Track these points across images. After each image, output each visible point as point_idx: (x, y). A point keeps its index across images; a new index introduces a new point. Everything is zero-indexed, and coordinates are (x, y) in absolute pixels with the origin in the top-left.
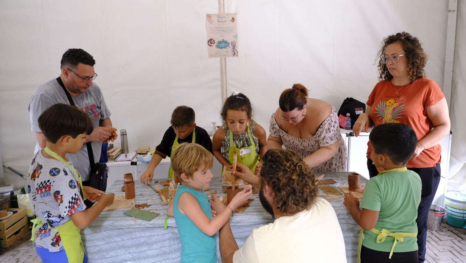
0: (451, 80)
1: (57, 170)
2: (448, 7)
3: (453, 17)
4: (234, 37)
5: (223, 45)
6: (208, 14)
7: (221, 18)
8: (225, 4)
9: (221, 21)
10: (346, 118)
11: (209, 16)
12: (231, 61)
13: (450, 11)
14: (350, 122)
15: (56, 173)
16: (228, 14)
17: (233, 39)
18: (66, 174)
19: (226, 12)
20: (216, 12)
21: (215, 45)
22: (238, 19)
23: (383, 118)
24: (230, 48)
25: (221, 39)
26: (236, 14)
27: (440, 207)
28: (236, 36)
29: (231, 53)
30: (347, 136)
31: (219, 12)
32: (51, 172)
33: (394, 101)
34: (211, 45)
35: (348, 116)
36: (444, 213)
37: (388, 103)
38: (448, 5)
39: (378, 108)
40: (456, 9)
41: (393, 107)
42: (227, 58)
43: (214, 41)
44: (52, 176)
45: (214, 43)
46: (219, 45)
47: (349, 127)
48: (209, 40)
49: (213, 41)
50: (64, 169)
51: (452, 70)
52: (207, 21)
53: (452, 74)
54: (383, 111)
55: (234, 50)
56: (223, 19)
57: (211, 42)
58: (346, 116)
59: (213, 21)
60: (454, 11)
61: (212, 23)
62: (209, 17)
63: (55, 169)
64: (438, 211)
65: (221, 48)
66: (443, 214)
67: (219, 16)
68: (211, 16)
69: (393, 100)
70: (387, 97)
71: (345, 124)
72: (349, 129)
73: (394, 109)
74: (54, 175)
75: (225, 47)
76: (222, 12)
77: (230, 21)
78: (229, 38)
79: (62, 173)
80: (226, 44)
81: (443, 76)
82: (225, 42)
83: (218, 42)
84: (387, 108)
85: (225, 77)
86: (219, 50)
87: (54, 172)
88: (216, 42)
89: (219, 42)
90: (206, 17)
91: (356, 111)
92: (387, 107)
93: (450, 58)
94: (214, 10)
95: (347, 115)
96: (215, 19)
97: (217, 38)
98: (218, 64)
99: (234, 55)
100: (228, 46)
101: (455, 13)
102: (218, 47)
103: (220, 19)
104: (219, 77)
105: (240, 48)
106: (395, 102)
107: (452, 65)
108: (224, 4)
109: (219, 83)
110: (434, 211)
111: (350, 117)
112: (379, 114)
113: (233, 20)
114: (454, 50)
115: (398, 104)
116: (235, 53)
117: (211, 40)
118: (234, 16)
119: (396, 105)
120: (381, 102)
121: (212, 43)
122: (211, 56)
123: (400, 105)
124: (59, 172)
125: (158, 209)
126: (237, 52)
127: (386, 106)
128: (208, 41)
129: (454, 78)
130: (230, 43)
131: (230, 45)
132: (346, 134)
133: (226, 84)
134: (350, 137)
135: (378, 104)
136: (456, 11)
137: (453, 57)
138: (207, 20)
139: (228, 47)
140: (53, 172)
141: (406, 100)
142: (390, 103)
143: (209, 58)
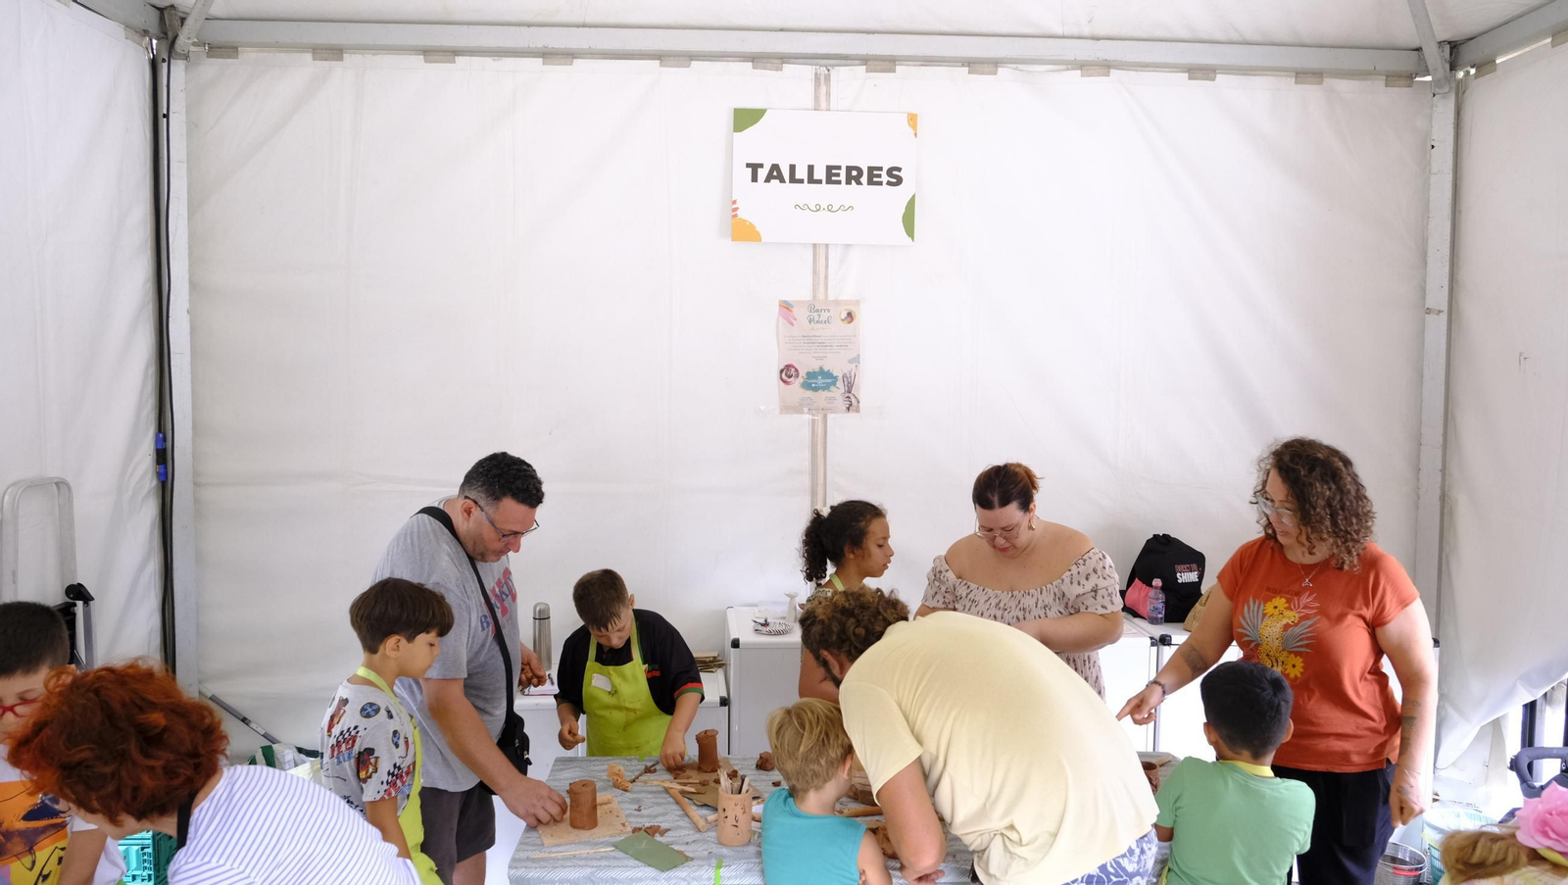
0: (1438, 492)
1: (374, 708)
2: (1424, 298)
3: (1437, 325)
4: (850, 362)
5: (820, 381)
6: (785, 302)
7: (817, 311)
8: (830, 277)
9: (816, 319)
10: (1152, 593)
11: (786, 307)
12: (840, 424)
13: (1429, 311)
14: (1162, 604)
15: (372, 713)
16: (837, 303)
17: (847, 368)
18: (391, 716)
19: (831, 297)
20: (805, 294)
21: (800, 380)
22: (863, 316)
23: (1258, 645)
24: (838, 392)
25: (815, 366)
26: (857, 302)
27: (1411, 852)
28: (856, 360)
29: (842, 404)
30: (1153, 645)
31: (815, 297)
32: (363, 709)
33: (1287, 605)
34: (789, 380)
35: (1156, 588)
36: (1421, 869)
37: (1269, 608)
38: (1425, 294)
39: (1244, 618)
40: (1445, 308)
41: (1285, 621)
42: (830, 416)
43: (796, 370)
44: (365, 717)
45: (797, 376)
46: (811, 381)
47: (1160, 616)
48: (782, 367)
49: (793, 370)
50: (387, 707)
51: (1440, 467)
52: (781, 318)
53: (1440, 479)
54: (1255, 627)
55: (850, 395)
56: (824, 316)
57: (787, 373)
58: (1151, 586)
59: (795, 319)
60: (1440, 311)
61: (792, 324)
62: (785, 310)
63: (371, 705)
64: (1403, 862)
65: (816, 389)
66: (1417, 869)
67: (812, 308)
68: (793, 307)
69: (1283, 600)
70: (1268, 589)
71: (1149, 607)
72: (1161, 623)
73: (1286, 627)
74: (368, 716)
75: (826, 387)
76: (821, 296)
77: (841, 322)
78: (837, 366)
79: (383, 712)
80: (829, 381)
81: (1418, 480)
82: (827, 375)
83: (808, 373)
84: (1267, 621)
85: (822, 468)
86: (809, 393)
87: (370, 710)
88: (802, 373)
89: (811, 375)
90: (777, 308)
91: (1178, 574)
92: (1267, 617)
93: (1433, 434)
94: (800, 291)
95: (1153, 583)
96: (802, 315)
97: (806, 364)
98: (806, 433)
99: (848, 408)
100: (834, 384)
101: (1444, 317)
102: (806, 386)
103: (815, 314)
104: (807, 465)
105: (864, 392)
106: (1289, 608)
107: (1439, 452)
108: (826, 277)
109: (806, 481)
110: (1394, 860)
111: (1163, 588)
112: (1247, 636)
113: (849, 319)
114: (1442, 414)
115: (1297, 616)
116: (851, 405)
117: (788, 367)
118: (852, 308)
119: (1291, 616)
120: (1254, 603)
121: (790, 377)
122: (787, 408)
123: (1302, 619)
124: (377, 711)
125: (690, 840)
126: (858, 402)
127: (1264, 615)
128: (782, 371)
129: (1446, 488)
130: (840, 378)
131: (840, 384)
132: (1151, 638)
133: (825, 485)
134: (1161, 647)
135: (1246, 608)
136: (1446, 311)
137: (1442, 432)
138: (780, 314)
139: (832, 388)
140: (366, 710)
141: (1317, 608)
142: (1276, 607)
143: (781, 413)
